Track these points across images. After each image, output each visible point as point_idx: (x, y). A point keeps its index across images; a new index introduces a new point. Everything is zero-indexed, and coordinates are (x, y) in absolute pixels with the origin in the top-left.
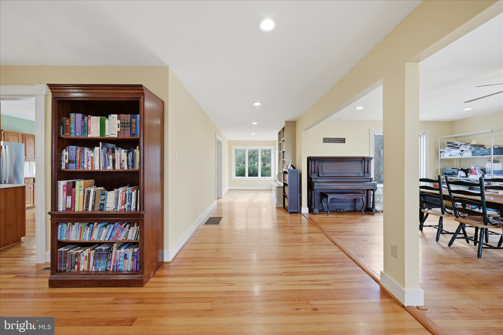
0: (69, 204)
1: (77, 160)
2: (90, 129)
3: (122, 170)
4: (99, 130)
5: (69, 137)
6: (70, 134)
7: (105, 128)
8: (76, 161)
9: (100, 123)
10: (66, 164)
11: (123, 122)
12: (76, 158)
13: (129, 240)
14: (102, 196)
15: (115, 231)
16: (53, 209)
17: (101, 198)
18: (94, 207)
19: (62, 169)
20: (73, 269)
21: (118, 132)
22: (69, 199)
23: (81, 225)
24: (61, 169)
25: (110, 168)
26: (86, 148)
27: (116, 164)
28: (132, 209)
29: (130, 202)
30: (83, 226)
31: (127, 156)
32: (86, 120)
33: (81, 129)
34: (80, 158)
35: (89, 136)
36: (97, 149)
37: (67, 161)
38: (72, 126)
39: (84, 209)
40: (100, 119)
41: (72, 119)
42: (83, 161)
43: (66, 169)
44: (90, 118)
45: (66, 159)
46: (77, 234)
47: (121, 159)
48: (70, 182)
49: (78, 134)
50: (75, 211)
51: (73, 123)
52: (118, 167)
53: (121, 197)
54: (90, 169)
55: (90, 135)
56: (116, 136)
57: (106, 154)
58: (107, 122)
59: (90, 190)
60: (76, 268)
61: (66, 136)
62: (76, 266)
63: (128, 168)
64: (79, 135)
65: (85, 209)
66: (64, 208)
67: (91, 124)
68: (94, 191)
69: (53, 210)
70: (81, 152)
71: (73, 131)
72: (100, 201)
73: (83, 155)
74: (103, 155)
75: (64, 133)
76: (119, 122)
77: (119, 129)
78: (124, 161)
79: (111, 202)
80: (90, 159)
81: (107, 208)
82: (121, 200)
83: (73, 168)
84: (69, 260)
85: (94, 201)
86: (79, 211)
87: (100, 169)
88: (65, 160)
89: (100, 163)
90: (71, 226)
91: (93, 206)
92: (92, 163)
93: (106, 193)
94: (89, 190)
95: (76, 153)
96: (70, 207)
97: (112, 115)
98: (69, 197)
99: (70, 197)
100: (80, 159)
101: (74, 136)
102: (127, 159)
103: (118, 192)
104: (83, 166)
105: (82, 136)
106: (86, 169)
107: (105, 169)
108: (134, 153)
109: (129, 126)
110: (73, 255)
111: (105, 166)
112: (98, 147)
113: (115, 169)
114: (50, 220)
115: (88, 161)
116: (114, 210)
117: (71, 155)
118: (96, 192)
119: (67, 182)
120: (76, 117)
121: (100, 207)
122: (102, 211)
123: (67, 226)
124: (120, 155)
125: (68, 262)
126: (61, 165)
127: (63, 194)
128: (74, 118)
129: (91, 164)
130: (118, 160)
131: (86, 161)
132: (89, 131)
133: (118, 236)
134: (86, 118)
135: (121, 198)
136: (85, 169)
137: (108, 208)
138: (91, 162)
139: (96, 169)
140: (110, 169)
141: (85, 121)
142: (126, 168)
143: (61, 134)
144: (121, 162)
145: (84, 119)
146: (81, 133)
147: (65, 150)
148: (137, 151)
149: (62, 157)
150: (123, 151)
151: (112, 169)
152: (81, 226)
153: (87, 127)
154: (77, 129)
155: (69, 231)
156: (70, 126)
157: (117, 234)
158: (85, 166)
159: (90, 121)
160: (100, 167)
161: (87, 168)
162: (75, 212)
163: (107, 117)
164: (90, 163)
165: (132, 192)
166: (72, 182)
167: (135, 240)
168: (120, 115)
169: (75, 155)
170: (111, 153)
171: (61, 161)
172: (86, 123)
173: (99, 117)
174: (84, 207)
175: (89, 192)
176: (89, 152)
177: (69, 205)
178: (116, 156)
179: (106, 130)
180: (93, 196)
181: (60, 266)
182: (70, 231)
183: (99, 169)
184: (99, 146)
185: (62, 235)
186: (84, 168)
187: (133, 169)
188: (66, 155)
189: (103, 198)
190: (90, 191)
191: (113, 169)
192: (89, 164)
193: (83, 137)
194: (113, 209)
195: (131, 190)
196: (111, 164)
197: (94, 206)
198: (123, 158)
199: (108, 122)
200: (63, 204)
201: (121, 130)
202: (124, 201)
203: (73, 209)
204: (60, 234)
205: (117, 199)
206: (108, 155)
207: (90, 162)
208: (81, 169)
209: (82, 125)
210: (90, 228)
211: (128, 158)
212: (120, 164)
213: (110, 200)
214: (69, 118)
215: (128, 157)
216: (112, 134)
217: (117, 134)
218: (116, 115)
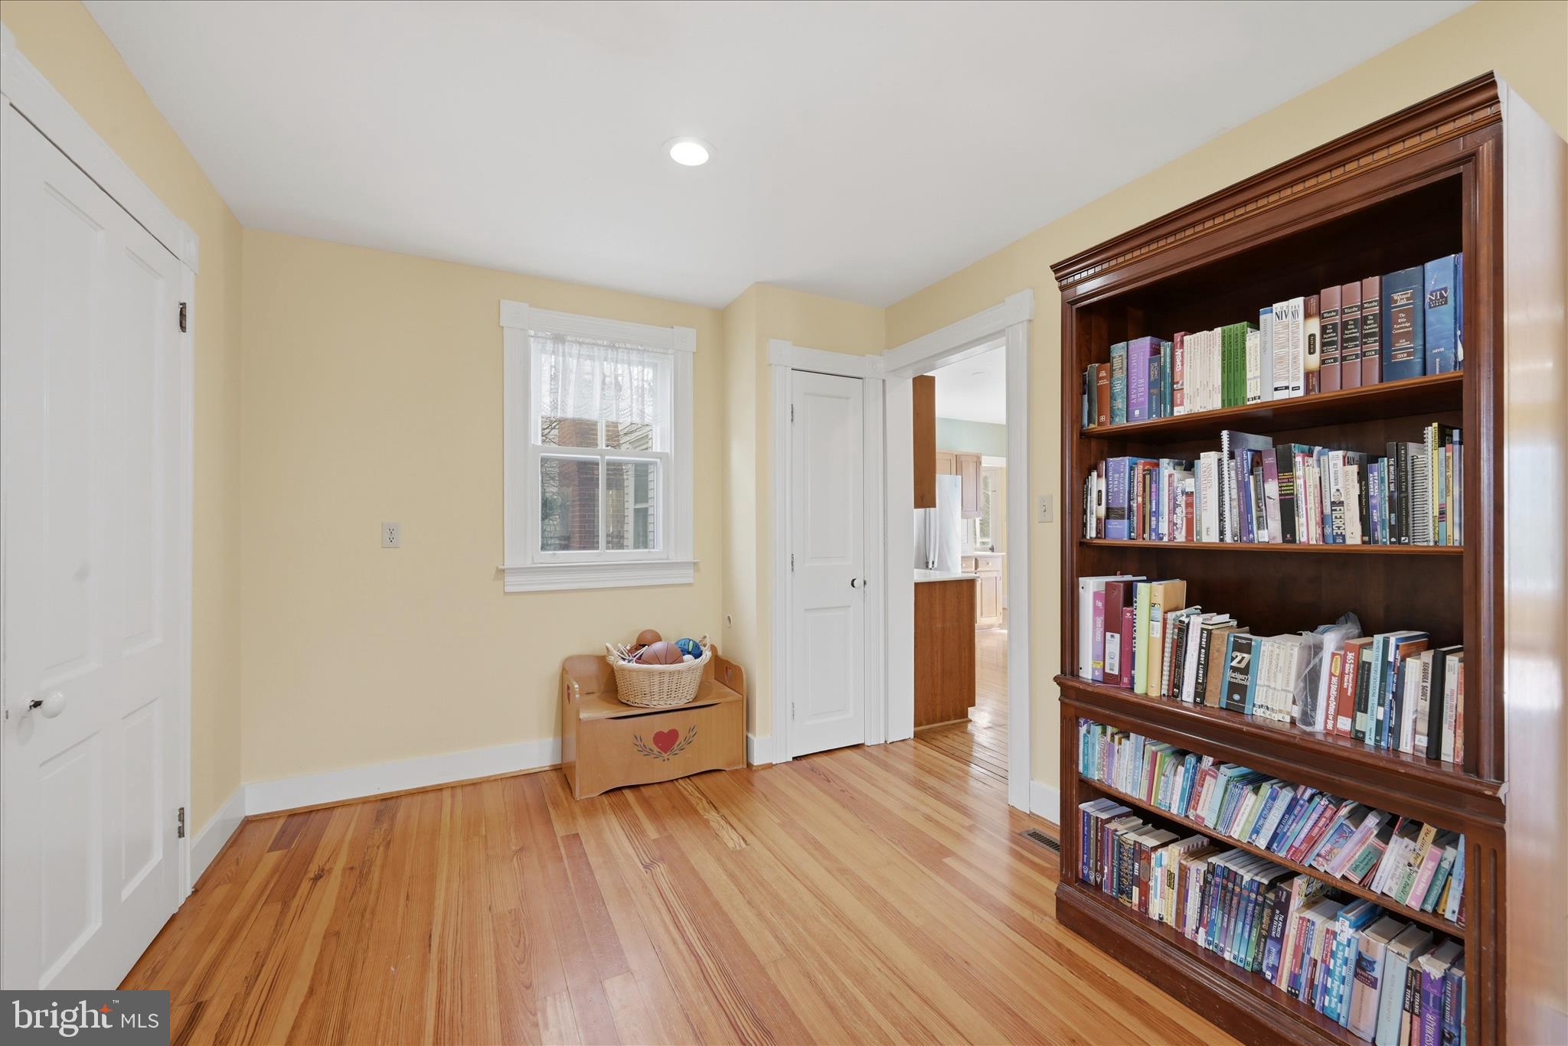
0: (1111, 661)
1: (1135, 505)
2: (1182, 385)
3: (1331, 547)
4: (1220, 384)
5: (1108, 427)
6: (1112, 417)
7: (1244, 368)
8: (1130, 507)
9: (1223, 353)
10: (1098, 520)
11: (1334, 326)
12: (1130, 500)
13: (1383, 893)
14: (1238, 654)
15: (1301, 823)
16: (1065, 667)
17: (1233, 659)
18: (1205, 693)
19: (1088, 537)
20: (1124, 897)
21: (1308, 375)
22: (1114, 643)
23: (1154, 748)
24: (1084, 536)
25: (1269, 534)
26: (1164, 462)
27: (1301, 522)
28: (1406, 746)
29: (1391, 708)
30: (1159, 754)
31: (1360, 482)
32: (1165, 354)
33: (1149, 389)
34: (1143, 498)
35: (1179, 411)
36: (1208, 460)
37: (1102, 511)
38: (1119, 387)
39: (1164, 691)
40: (1223, 337)
41: (1117, 362)
42: (1154, 510)
43: (1100, 538)
44: (1182, 342)
45: (1099, 504)
46: (1138, 773)
47: (1326, 495)
48: (1116, 586)
49: (1137, 412)
50: (1133, 689)
51: (1119, 375)
52: (1308, 533)
53: (1331, 675)
54: (1181, 538)
55: (1183, 407)
56: (1300, 393)
57: (1251, 477)
58: (1253, 339)
59: (1186, 621)
60: (1136, 899)
61: (1100, 424)
62: (1136, 890)
63: (1366, 539)
64: (1142, 416)
65: (1168, 690)
66: (1097, 673)
67: (1185, 365)
68: (1202, 629)
69: (1065, 671)
70: (1148, 477)
71: (1120, 404)
72: (1229, 673)
73: (1154, 486)
74: (1234, 485)
75: (1094, 414)
76: (1314, 326)
77: (1314, 361)
78: (1341, 503)
79: (1279, 687)
80: (1181, 500)
81: (1261, 706)
82: (1334, 688)
83: (1119, 532)
84: (1113, 858)
85: (1205, 665)
86: (1146, 694)
87: (1222, 540)
88: (1094, 508)
89: (1221, 514)
90: (1117, 737)
91: (1201, 687)
92: (1189, 516)
93: (1253, 643)
94: (1183, 622)
95: (1131, 482)
96: (1116, 672)
97: (1277, 307)
98: (1112, 636)
99: (1117, 636)
100: (1144, 503)
101: (1125, 422)
102: (1360, 496)
103: (1318, 648)
104: (1153, 527)
105: (1150, 416)
106: (1166, 539)
107: (1245, 539)
108: (1406, 460)
109: (1372, 335)
110: (1127, 847)
111: (1245, 526)
112: (1212, 454)
113: (1293, 541)
114: (1059, 702)
115: (1174, 510)
116: (1293, 722)
117: (1116, 489)
118: (1210, 632)
119: (1107, 584)
120: (1129, 354)
121: (1230, 697)
122: (1238, 719)
123: (1104, 733)
124: (1318, 476)
125: (1107, 859)
126: (1085, 525)
127: (1095, 622)
128: (1125, 356)
129: (1184, 518)
130: (1311, 499)
131: (1165, 509)
132: (1178, 395)
133: (1316, 851)
134: (1166, 347)
135: (1335, 680)
136: (1162, 539)
137: (1262, 710)
138: (1187, 513)
139: (1204, 541)
140: (1267, 540)
141: (1162, 359)
142: (1354, 536)
143: (1085, 421)
144: (1327, 510)
145: (1160, 353)
146: (1147, 406)
147: (1095, 474)
148: (1423, 452)
149: (1087, 498)
150: (1336, 456)
151: (1279, 540)
152: (1153, 752)
153: (1168, 380)
154: (1133, 396)
155: (1109, 753)
156: (1111, 388)
157: (1311, 841)
158: (1164, 528)
159: (1182, 356)
160: (1222, 532)
161: (1170, 534)
162: (1137, 695)
163: (1255, 325)
164: (1180, 517)
165: (1403, 660)
166: (1122, 584)
167: (1422, 910)
168: (1319, 293)
169: (1127, 489)
170: (1275, 470)
171: (1085, 512)
172: (1165, 366)
173: (1218, 330)
174: (1165, 682)
175: (1183, 630)
176: (1178, 474)
177: (1113, 667)
178: (1300, 482)
179: (1249, 375)
180: (1201, 647)
181: (1083, 864)
182: (1113, 756)
183: (1218, 541)
184: (1219, 449)
185: (1091, 760)
186: (1158, 534)
187: (1399, 542)
188: (1100, 491)
189: (1239, 662)
190: (1188, 624)
191: (1285, 540)
192: (1179, 522)
193: (1154, 419)
194: (1288, 719)
195: (1397, 647)
196: (1273, 519)
197: (1205, 689)
198: (1333, 491)
199: (1258, 341)
200: (1095, 658)
201: (1323, 362)
202: (1349, 694)
203: (1126, 680)
204: (1084, 755)
205: (1311, 680)
206: (1256, 482)
207: (1181, 512)
208: (1149, 540)
209: (1149, 378)
210: (1187, 771)
211: (1367, 490)
212: (1319, 519)
213: (1275, 677)
214: (1109, 362)
215: (1367, 485)
216: (1276, 389)
217: (1301, 383)
218: (1298, 302)
